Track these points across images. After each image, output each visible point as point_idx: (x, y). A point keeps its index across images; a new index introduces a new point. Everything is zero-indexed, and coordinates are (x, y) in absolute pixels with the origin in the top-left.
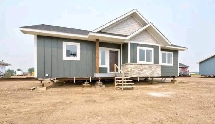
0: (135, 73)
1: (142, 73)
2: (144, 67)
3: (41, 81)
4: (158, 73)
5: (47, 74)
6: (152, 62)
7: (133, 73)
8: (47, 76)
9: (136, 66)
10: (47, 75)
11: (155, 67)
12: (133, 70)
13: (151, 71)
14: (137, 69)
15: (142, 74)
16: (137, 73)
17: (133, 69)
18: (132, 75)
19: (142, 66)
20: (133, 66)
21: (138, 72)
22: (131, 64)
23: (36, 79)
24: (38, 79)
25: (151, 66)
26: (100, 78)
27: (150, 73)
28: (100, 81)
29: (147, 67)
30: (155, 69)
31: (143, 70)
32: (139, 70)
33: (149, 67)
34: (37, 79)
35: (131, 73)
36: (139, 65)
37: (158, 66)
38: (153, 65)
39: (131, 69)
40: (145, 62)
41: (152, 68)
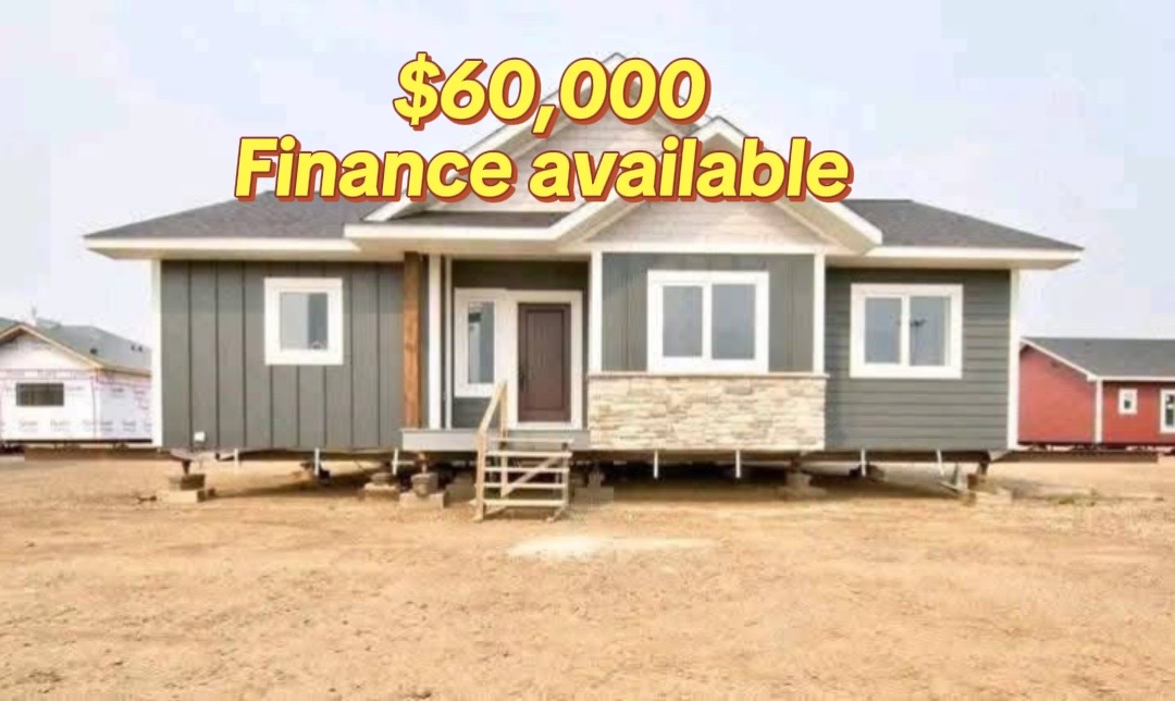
0: (631, 430)
1: (676, 426)
2: (696, 390)
3: (186, 464)
4: (801, 431)
5: (199, 430)
6: (760, 363)
7: (616, 427)
8: (199, 442)
9: (639, 386)
10: (199, 437)
11: (781, 389)
12: (620, 414)
13: (750, 418)
14: (644, 408)
15: (681, 437)
16: (646, 430)
17: (615, 408)
18: (613, 440)
19: (683, 384)
20: (621, 387)
21: (652, 421)
22: (607, 373)
23: (165, 454)
24: (175, 452)
25: (747, 384)
26: (427, 453)
27: (743, 429)
28: (424, 468)
29: (716, 389)
30: (780, 401)
31: (689, 412)
32: (662, 409)
33: (728, 391)
34: (168, 453)
35: (603, 428)
36: (659, 384)
37: (802, 382)
38: (765, 382)
39: (603, 403)
40: (704, 363)
41: (758, 395)
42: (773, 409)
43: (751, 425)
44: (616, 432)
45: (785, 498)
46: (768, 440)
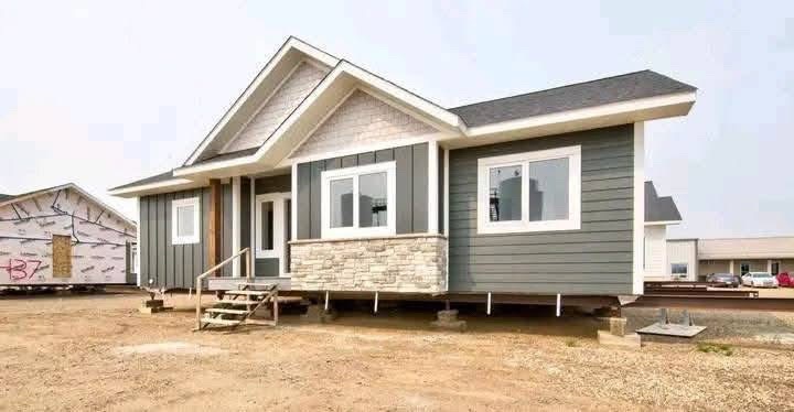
0: (310, 278)
1: (337, 275)
2: (349, 249)
4: (420, 278)
5: (151, 278)
6: (388, 228)
7: (304, 276)
8: (150, 284)
9: (316, 248)
10: (151, 281)
11: (403, 247)
12: (306, 267)
13: (383, 269)
14: (318, 263)
15: (341, 282)
16: (321, 278)
17: (304, 263)
18: (302, 284)
19: (342, 245)
20: (306, 250)
21: (324, 272)
22: (300, 241)
25: (380, 244)
27: (380, 276)
29: (361, 248)
30: (403, 256)
31: (346, 265)
32: (329, 263)
33: (369, 250)
35: (298, 277)
36: (328, 246)
37: (419, 240)
38: (392, 242)
39: (298, 260)
40: (355, 231)
41: (389, 252)
42: (399, 262)
43: (384, 273)
44: (304, 279)
45: (434, 329)
46: (396, 284)
